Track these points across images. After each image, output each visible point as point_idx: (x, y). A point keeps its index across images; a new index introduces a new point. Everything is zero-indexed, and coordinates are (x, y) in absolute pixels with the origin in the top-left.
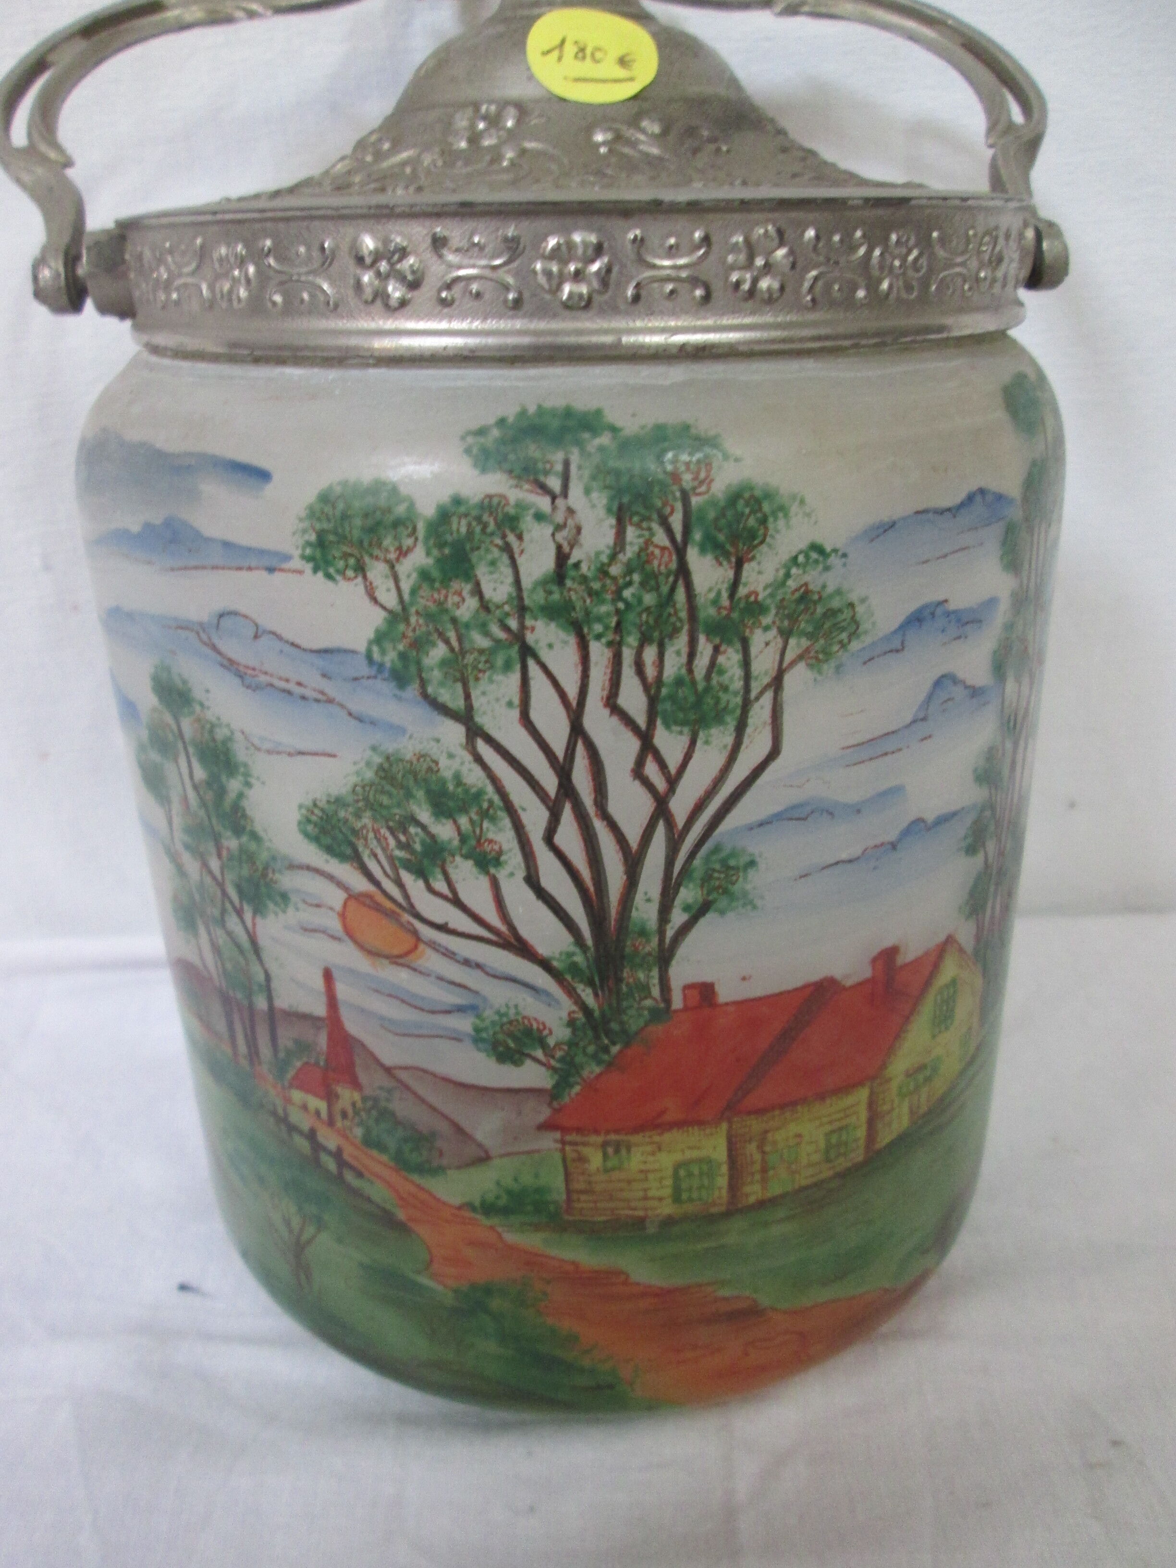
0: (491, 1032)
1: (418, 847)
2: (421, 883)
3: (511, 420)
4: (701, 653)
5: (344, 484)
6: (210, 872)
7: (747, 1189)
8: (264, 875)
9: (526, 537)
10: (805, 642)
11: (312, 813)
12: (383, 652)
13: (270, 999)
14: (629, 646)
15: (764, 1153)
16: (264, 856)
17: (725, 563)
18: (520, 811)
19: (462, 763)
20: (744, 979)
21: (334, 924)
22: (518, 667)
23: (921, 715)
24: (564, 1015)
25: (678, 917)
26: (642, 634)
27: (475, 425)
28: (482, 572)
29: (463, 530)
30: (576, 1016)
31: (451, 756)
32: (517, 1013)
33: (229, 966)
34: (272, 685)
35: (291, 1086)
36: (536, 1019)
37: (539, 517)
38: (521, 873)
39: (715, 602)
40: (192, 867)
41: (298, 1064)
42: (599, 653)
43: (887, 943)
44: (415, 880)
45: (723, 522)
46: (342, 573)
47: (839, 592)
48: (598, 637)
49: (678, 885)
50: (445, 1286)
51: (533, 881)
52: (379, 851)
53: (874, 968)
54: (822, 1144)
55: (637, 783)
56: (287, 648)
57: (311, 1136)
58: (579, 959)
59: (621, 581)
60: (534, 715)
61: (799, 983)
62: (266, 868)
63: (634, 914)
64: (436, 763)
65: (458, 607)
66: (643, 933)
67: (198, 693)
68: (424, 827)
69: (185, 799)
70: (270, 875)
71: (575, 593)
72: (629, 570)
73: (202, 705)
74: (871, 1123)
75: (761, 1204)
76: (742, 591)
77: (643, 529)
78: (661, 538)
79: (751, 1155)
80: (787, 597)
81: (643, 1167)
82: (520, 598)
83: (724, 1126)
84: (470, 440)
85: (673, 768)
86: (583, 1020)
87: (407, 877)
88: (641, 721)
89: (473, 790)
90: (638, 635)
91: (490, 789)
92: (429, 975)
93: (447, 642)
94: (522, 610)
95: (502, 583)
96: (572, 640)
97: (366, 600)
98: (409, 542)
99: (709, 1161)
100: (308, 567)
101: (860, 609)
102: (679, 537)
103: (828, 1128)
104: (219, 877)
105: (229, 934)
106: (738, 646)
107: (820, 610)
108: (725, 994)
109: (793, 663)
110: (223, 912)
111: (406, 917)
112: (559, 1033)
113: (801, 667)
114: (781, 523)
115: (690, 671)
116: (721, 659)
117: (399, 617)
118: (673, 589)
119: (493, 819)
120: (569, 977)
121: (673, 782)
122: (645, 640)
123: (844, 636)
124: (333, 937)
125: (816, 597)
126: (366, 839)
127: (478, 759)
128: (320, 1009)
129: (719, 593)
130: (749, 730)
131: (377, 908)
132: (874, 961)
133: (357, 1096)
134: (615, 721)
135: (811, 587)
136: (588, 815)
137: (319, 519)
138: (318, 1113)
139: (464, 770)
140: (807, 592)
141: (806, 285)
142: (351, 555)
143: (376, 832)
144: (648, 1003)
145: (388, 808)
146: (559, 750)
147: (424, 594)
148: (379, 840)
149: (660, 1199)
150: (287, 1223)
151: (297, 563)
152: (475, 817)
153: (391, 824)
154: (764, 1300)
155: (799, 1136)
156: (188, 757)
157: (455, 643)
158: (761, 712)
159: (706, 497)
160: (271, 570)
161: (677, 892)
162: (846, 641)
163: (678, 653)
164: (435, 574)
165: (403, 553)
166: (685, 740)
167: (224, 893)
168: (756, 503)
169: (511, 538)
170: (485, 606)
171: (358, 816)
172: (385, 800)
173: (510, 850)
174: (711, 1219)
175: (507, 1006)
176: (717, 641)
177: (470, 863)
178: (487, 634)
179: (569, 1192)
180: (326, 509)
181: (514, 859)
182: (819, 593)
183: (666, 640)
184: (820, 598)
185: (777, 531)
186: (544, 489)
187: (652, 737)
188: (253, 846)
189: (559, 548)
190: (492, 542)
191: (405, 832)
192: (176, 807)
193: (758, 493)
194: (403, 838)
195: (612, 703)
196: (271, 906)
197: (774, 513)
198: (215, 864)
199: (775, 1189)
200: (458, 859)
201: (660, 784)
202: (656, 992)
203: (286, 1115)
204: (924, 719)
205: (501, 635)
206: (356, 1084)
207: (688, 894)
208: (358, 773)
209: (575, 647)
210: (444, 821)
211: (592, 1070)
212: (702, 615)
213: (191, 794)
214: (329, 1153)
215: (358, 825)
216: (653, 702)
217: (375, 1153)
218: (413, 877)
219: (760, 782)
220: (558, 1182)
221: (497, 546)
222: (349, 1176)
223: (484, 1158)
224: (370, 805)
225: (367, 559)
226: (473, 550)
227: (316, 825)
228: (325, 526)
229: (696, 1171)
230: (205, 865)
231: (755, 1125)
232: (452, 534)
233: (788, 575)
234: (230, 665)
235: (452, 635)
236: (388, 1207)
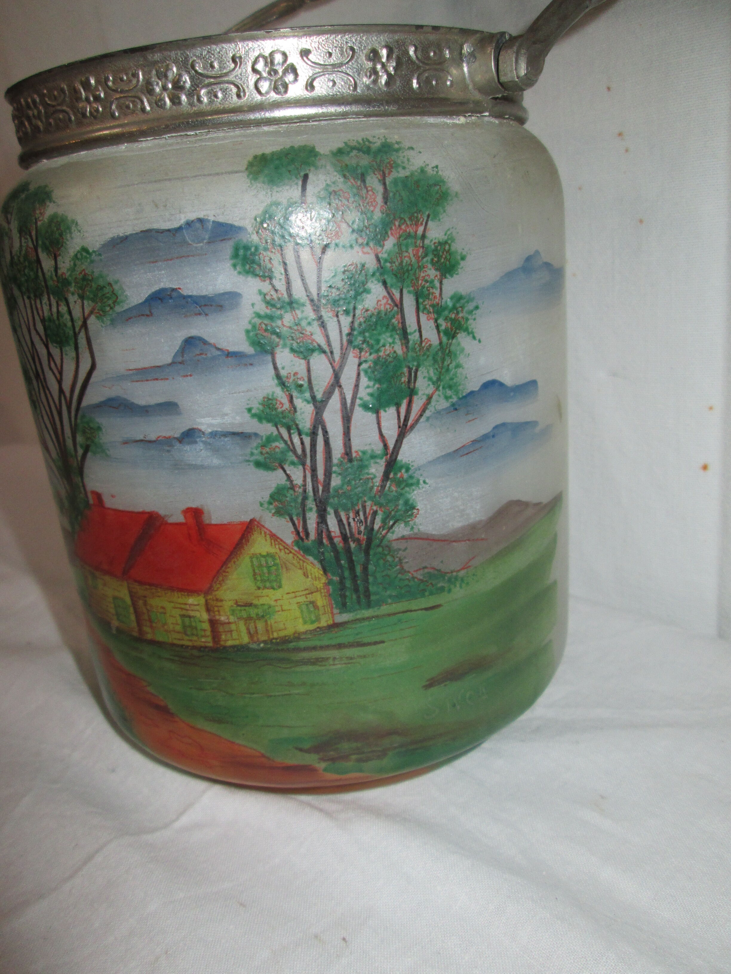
80: (78, 276)
107: (94, 285)
109: (89, 315)
123: (110, 302)
135: (87, 272)
140: (85, 275)
162: (112, 305)
233: (75, 265)
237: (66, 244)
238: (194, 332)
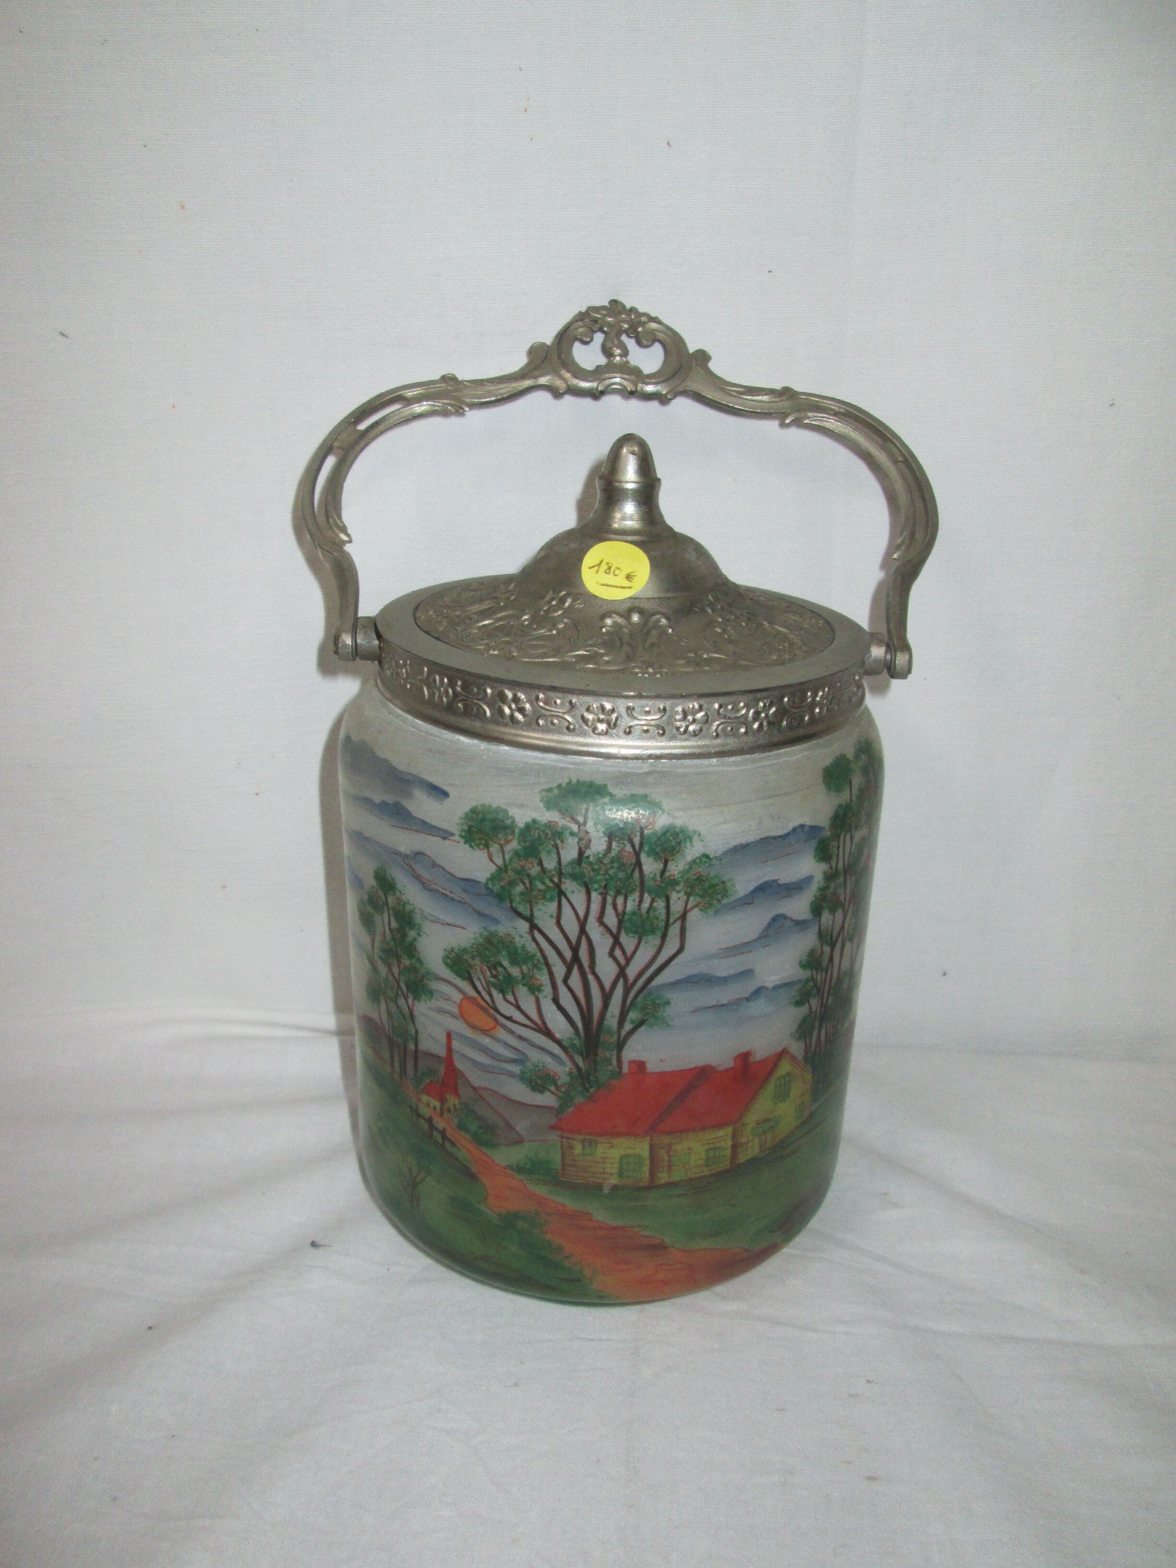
0: (529, 1074)
1: (501, 977)
2: (501, 996)
3: (564, 785)
4: (645, 901)
5: (483, 805)
6: (393, 974)
7: (660, 1175)
8: (422, 981)
9: (565, 842)
10: (698, 899)
11: (451, 954)
12: (494, 885)
13: (416, 1045)
14: (611, 896)
15: (669, 1156)
16: (423, 971)
17: (659, 861)
18: (552, 966)
19: (526, 941)
20: (661, 1061)
21: (456, 1010)
22: (556, 899)
23: (764, 934)
24: (567, 1069)
25: (628, 1026)
26: (617, 890)
27: (547, 786)
28: (543, 856)
29: (536, 836)
30: (573, 1071)
31: (521, 936)
32: (543, 1066)
33: (396, 1024)
34: (438, 891)
35: (422, 1092)
36: (552, 1070)
37: (572, 834)
38: (550, 996)
39: (654, 879)
40: (383, 969)
41: (428, 1081)
42: (595, 897)
43: (744, 1050)
44: (498, 994)
45: (659, 843)
46: (478, 846)
47: (717, 876)
48: (596, 890)
49: (629, 1010)
50: (493, 1212)
51: (556, 1001)
52: (481, 977)
53: (735, 1063)
54: (703, 1155)
55: (611, 959)
56: (448, 876)
57: (430, 1121)
58: (576, 1042)
59: (608, 866)
60: (562, 923)
61: (692, 1066)
62: (423, 977)
63: (605, 1022)
64: (514, 938)
65: (531, 870)
66: (609, 1032)
67: (399, 886)
68: (505, 968)
69: (384, 935)
70: (425, 981)
71: (586, 869)
72: (612, 862)
73: (400, 892)
74: (734, 1147)
75: (668, 1184)
76: (667, 874)
77: (620, 843)
78: (629, 848)
79: (663, 1156)
81: (603, 1155)
82: (560, 869)
83: (648, 1138)
84: (544, 794)
85: (629, 954)
86: (577, 1073)
87: (494, 992)
88: (614, 930)
89: (530, 954)
90: (615, 891)
91: (539, 954)
92: (500, 1042)
93: (524, 884)
94: (560, 874)
95: (552, 861)
96: (583, 890)
97: (489, 861)
98: (510, 837)
99: (639, 1156)
100: (462, 841)
101: (728, 884)
102: (637, 848)
103: (706, 1147)
104: (397, 977)
105: (398, 1007)
106: (664, 899)
107: (707, 884)
108: (651, 1067)
109: (692, 908)
110: (397, 995)
111: (492, 1012)
112: (564, 1079)
113: (696, 910)
114: (688, 845)
115: (639, 909)
116: (655, 904)
117: (502, 870)
118: (633, 871)
119: (539, 969)
120: (570, 1050)
121: (628, 960)
122: (618, 893)
123: (719, 897)
124: (454, 1017)
125: (704, 878)
126: (476, 970)
127: (534, 940)
128: (443, 1053)
129: (655, 874)
130: (668, 939)
131: (478, 1005)
132: (735, 1058)
133: (457, 1101)
134: (602, 929)
136: (585, 972)
137: (470, 820)
138: (435, 1108)
139: (527, 944)
141: (714, 728)
142: (483, 839)
143: (481, 968)
144: (610, 1068)
145: (489, 957)
146: (574, 940)
147: (515, 861)
148: (482, 972)
149: (612, 1174)
150: (410, 1169)
151: (457, 838)
152: (530, 967)
153: (489, 965)
154: (668, 1241)
155: (690, 1149)
156: (389, 915)
157: (528, 885)
158: (675, 930)
159: (652, 831)
160: (444, 838)
161: (628, 1013)
163: (634, 900)
164: (522, 853)
165: (508, 842)
166: (636, 941)
167: (399, 986)
168: (676, 835)
169: (558, 842)
170: (544, 870)
171: (473, 958)
172: (487, 953)
173: (546, 984)
174: (639, 1189)
175: (539, 1062)
176: (654, 896)
177: (526, 988)
178: (543, 883)
179: (563, 1164)
180: (474, 816)
181: (548, 989)
182: (706, 876)
183: (628, 894)
184: (707, 879)
185: (686, 848)
186: (577, 822)
187: (619, 938)
188: (418, 965)
189: (580, 849)
190: (549, 842)
191: (496, 969)
192: (378, 938)
193: (678, 830)
194: (494, 972)
195: (600, 920)
196: (423, 996)
197: (685, 840)
198: (396, 970)
199: (676, 1177)
200: (520, 986)
201: (622, 961)
202: (614, 1062)
203: (417, 1108)
204: (766, 937)
205: (550, 884)
206: (457, 1095)
207: (633, 1015)
208: (475, 938)
209: (584, 893)
210: (515, 967)
211: (579, 1099)
212: (646, 884)
213: (388, 933)
214: (439, 1132)
215: (472, 963)
216: (620, 922)
217: (463, 1133)
218: (497, 992)
219: (673, 963)
220: (558, 1158)
221: (551, 844)
222: (448, 1146)
223: (520, 1141)
224: (480, 955)
225: (491, 843)
226: (540, 845)
227: (451, 960)
228: (472, 823)
229: (632, 1160)
230: (390, 970)
231: (666, 1140)
232: (531, 836)
233: (690, 868)
234: (418, 877)
235: (527, 882)
236: (468, 1165)
237: (684, 851)
238: (780, 911)
